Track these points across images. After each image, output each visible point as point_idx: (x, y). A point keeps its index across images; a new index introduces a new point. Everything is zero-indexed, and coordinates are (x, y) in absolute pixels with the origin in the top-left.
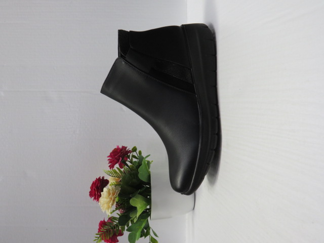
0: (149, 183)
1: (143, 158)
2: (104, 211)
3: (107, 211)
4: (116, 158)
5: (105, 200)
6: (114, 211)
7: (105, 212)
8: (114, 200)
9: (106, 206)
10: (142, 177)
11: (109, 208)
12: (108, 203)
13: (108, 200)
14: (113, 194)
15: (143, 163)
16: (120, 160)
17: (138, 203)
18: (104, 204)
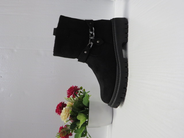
0: (88, 107)
1: (86, 93)
2: (62, 120)
3: (64, 120)
4: (71, 92)
5: (64, 114)
6: (68, 121)
7: (63, 121)
8: (68, 115)
9: (64, 117)
10: (85, 103)
11: (65, 119)
12: (65, 116)
13: (65, 114)
14: (68, 111)
15: (86, 95)
16: (73, 93)
17: (81, 118)
18: (63, 117)
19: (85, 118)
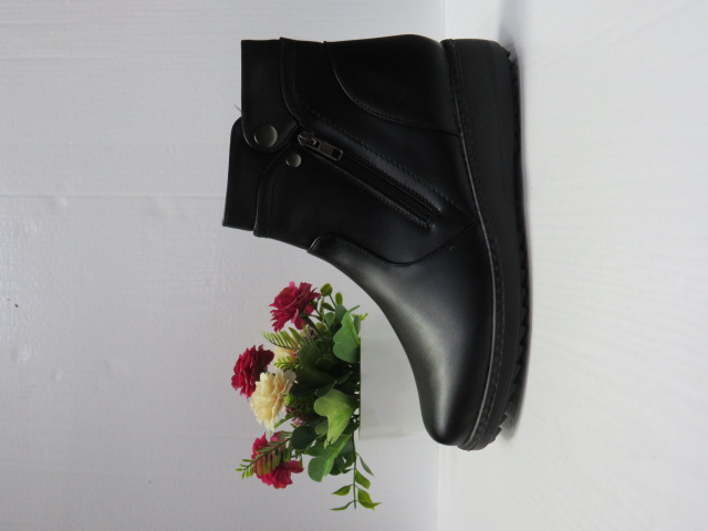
0: (356, 367)
1: (345, 311)
2: (260, 421)
3: (266, 422)
4: (287, 310)
5: (264, 399)
6: (282, 421)
7: (263, 422)
8: (281, 401)
9: (264, 411)
10: (341, 351)
11: (270, 416)
12: (268, 406)
13: (269, 400)
14: (281, 388)
15: (343, 323)
16: (296, 315)
17: (332, 410)
18: (259, 408)
19: (346, 406)
